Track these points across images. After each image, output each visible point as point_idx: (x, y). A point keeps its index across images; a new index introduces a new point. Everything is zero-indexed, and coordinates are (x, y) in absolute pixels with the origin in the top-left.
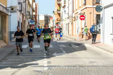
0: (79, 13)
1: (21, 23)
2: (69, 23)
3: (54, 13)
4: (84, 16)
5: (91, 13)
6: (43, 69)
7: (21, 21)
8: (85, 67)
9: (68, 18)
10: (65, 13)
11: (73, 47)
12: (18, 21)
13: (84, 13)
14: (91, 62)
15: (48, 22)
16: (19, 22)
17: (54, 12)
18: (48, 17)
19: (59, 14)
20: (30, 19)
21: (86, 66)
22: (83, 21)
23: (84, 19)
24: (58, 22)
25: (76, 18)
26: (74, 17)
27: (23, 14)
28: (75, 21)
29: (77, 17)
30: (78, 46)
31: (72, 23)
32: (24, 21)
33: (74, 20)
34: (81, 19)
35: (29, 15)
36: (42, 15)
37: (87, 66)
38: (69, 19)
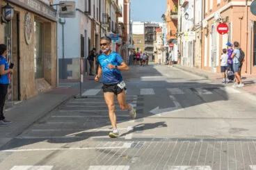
0: (217, 17)
1: (89, 41)
2: (195, 41)
3: (165, 20)
4: (227, 24)
5: (242, 19)
6: (121, 145)
7: (89, 35)
8: (218, 142)
9: (193, 29)
10: (187, 19)
11: (200, 93)
12: (81, 35)
13: (227, 17)
14: (234, 130)
15: (151, 38)
16: (82, 39)
17: (163, 16)
18: (152, 27)
19: (175, 21)
20: (111, 33)
21: (221, 140)
22: (225, 36)
23: (225, 32)
24: (172, 38)
25: (210, 28)
26: (205, 28)
27: (93, 20)
28: (207, 35)
29: (213, 26)
30: (209, 93)
31: (201, 41)
32: (96, 35)
33: (206, 33)
34: (220, 32)
35: (108, 22)
36: (139, 23)
37: (224, 140)
38: (194, 33)
